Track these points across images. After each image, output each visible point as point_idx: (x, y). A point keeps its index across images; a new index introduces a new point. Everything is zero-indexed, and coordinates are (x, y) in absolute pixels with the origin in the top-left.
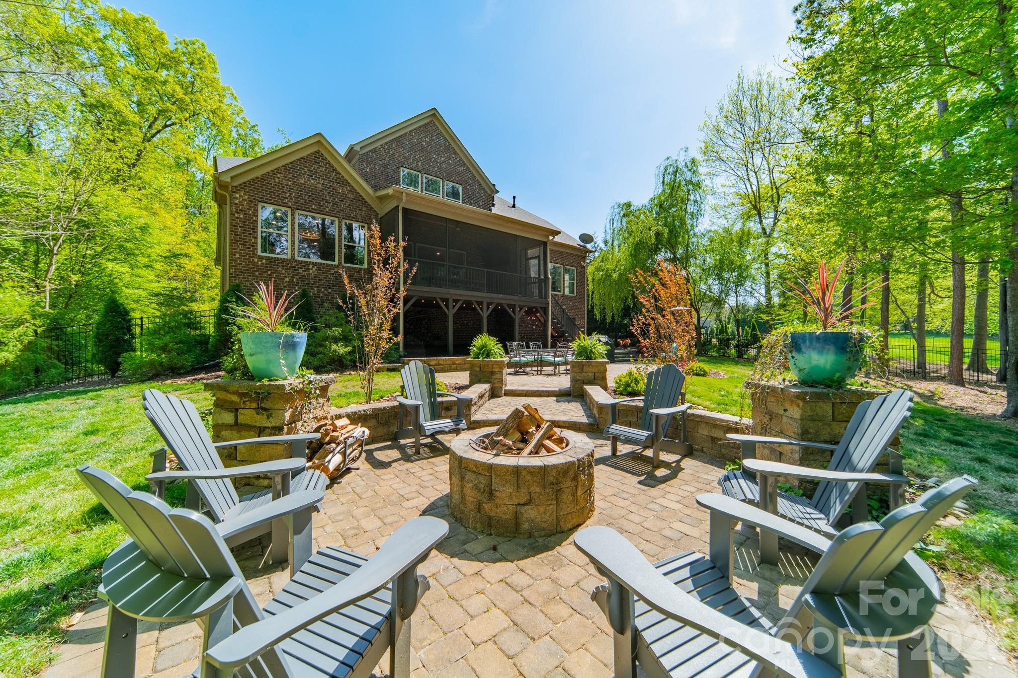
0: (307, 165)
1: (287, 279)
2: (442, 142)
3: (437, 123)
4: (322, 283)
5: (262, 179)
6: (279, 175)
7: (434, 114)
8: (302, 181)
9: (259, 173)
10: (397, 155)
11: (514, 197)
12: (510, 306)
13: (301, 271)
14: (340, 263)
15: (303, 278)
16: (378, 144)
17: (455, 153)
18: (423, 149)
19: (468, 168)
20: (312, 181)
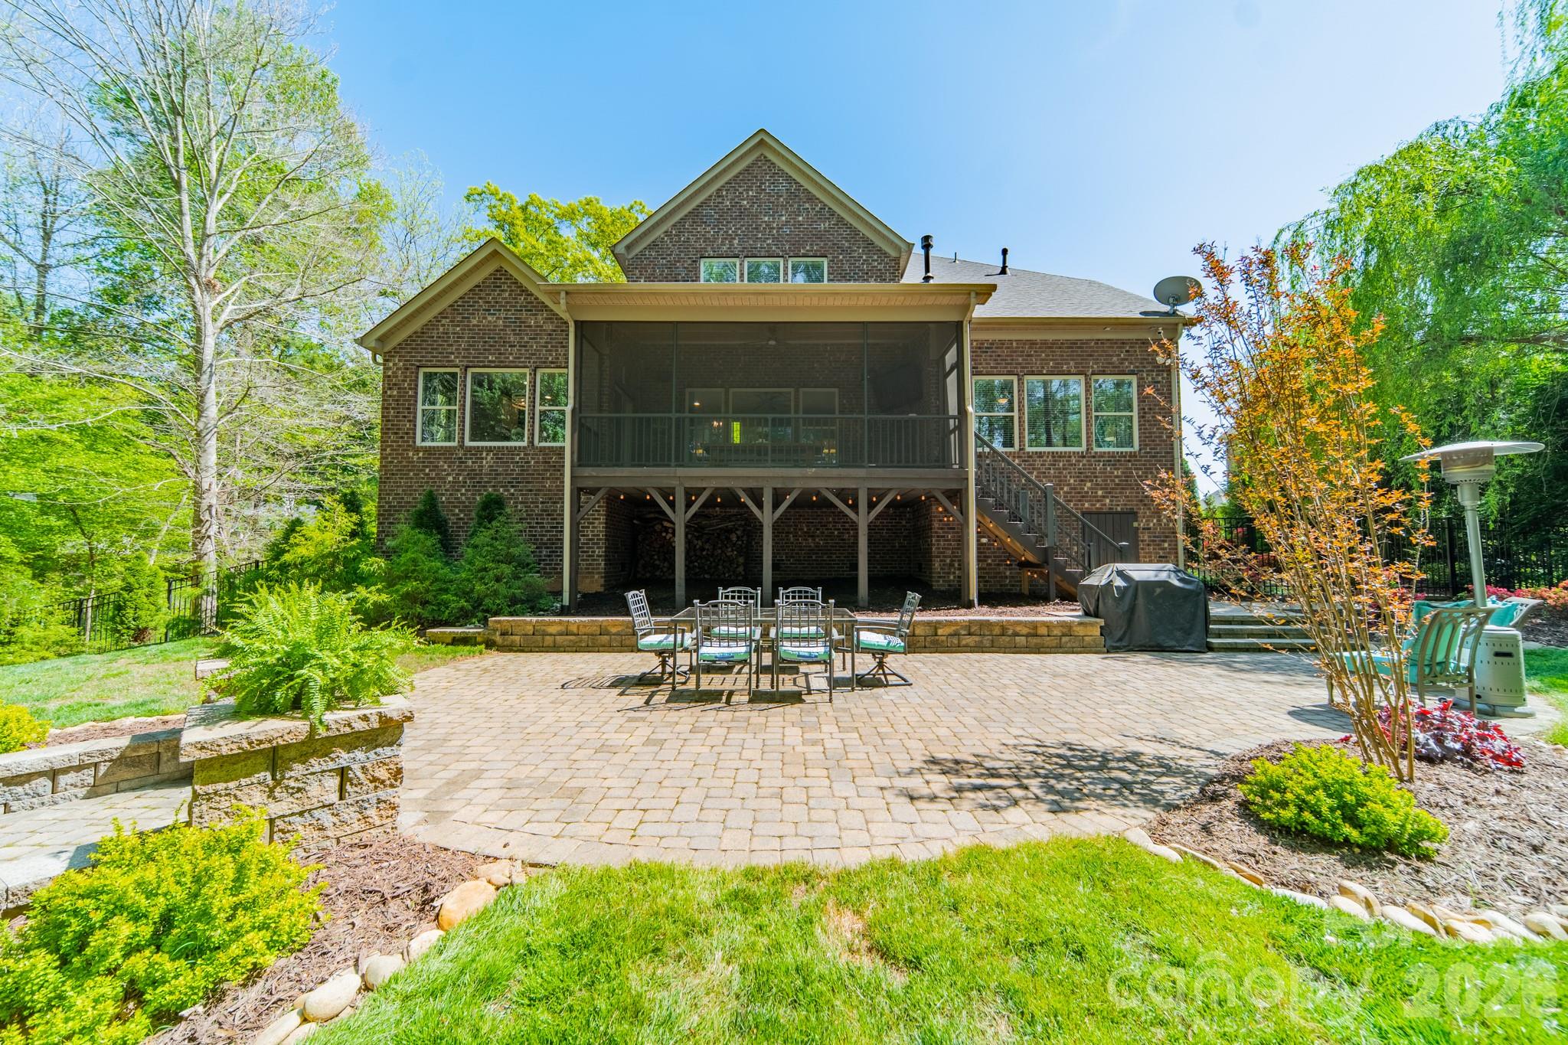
0: (483, 295)
1: (450, 478)
2: (783, 186)
3: (771, 157)
4: (500, 479)
5: (421, 333)
6: (444, 321)
7: (762, 141)
8: (475, 322)
9: (417, 325)
10: (693, 239)
11: (1005, 252)
12: (841, 494)
13: (470, 462)
14: (531, 442)
15: (473, 474)
16: (659, 232)
17: (811, 198)
18: (742, 213)
19: (841, 219)
20: (490, 318)
